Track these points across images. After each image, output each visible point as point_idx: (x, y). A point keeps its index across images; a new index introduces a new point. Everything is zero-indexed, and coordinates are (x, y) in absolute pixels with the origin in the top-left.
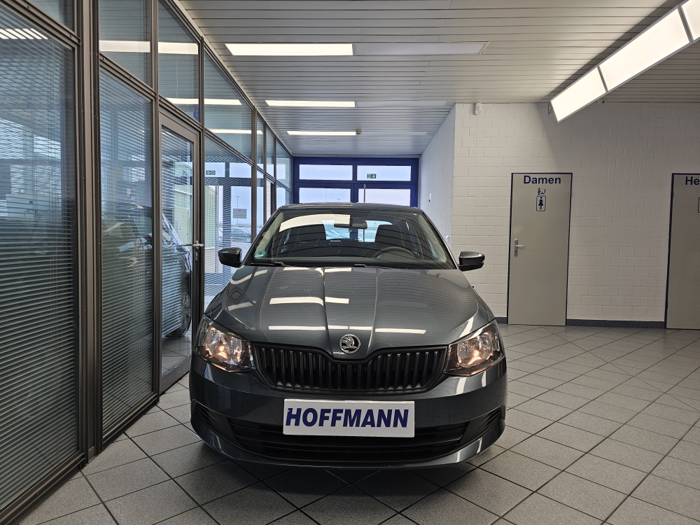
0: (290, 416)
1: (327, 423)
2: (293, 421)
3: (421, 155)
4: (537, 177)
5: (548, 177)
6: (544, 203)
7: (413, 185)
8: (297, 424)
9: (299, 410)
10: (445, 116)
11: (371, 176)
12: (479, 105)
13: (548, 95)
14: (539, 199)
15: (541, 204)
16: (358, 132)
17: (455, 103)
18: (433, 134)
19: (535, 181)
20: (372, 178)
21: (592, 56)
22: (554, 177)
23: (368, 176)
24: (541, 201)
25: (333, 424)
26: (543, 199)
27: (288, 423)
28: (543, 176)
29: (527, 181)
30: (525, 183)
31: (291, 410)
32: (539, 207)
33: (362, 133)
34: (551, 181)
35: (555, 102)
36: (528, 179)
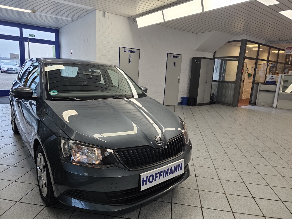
0: (143, 181)
1: (157, 179)
2: (145, 183)
3: (60, 28)
4: (129, 49)
5: (132, 50)
6: (131, 61)
7: (57, 44)
8: (146, 184)
9: (147, 177)
10: (86, 14)
11: (32, 35)
12: (106, 13)
13: (135, 16)
14: (129, 59)
15: (130, 61)
16: (34, 11)
17: (96, 9)
18: (73, 20)
19: (128, 51)
20: (32, 36)
21: (161, 5)
22: (134, 50)
23: (30, 35)
24: (130, 60)
25: (159, 178)
26: (131, 59)
27: (143, 185)
28: (131, 50)
29: (125, 51)
30: (124, 52)
31: (143, 178)
32: (129, 62)
33: (36, 13)
34: (133, 52)
35: (138, 20)
36: (126, 50)
